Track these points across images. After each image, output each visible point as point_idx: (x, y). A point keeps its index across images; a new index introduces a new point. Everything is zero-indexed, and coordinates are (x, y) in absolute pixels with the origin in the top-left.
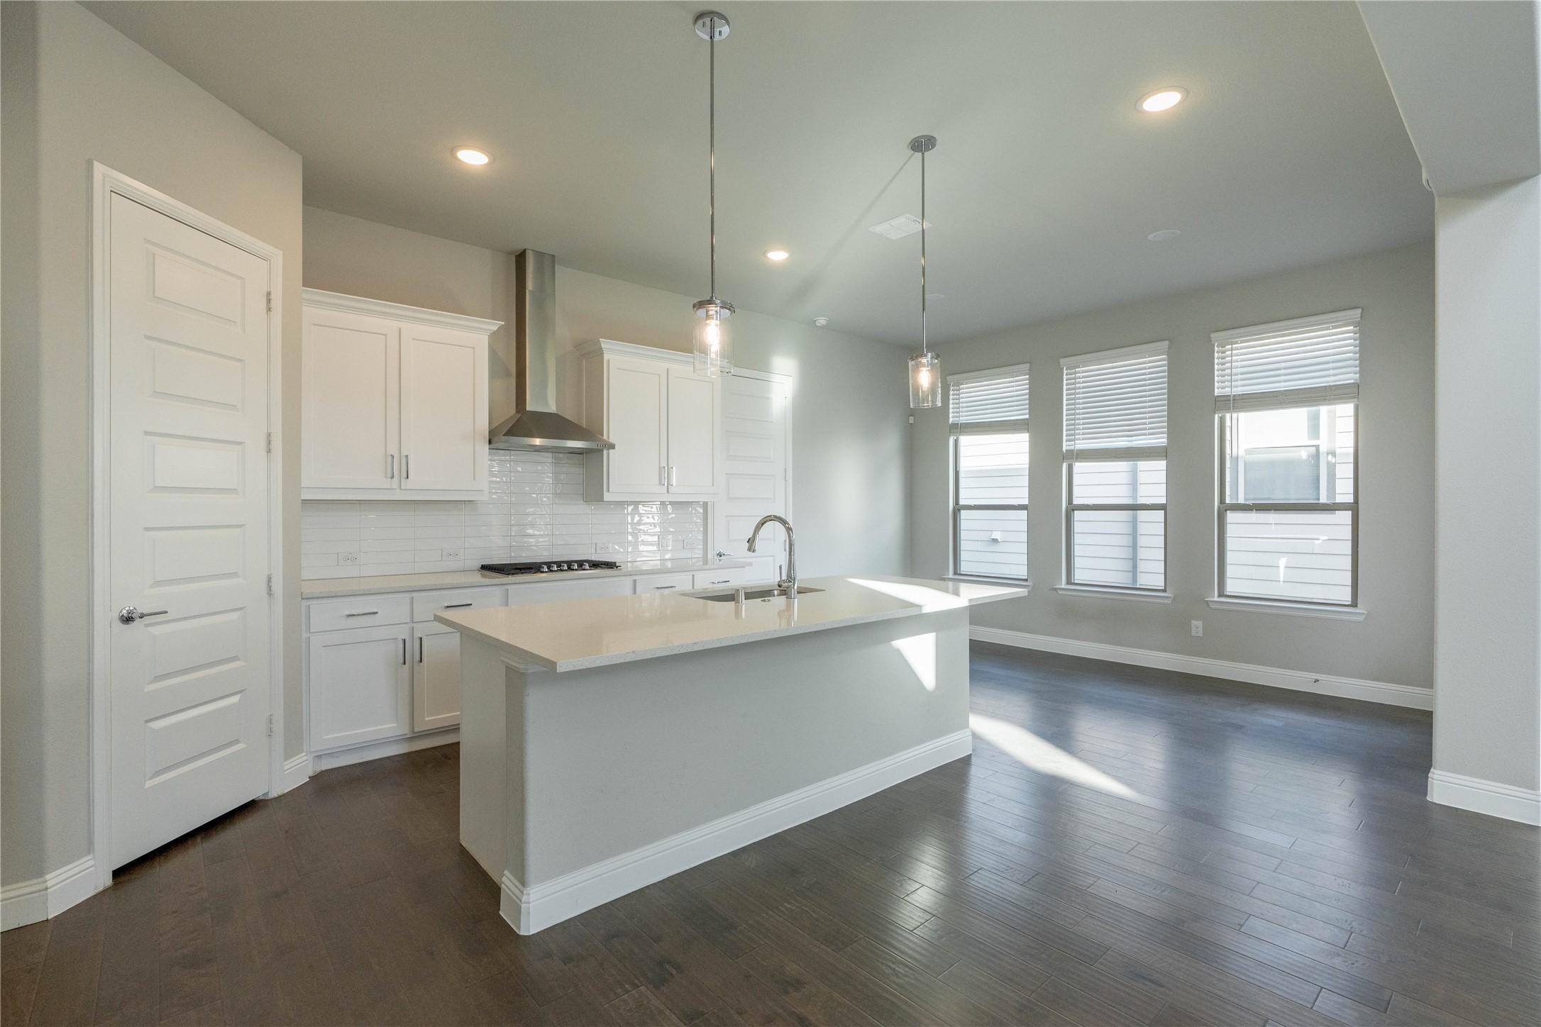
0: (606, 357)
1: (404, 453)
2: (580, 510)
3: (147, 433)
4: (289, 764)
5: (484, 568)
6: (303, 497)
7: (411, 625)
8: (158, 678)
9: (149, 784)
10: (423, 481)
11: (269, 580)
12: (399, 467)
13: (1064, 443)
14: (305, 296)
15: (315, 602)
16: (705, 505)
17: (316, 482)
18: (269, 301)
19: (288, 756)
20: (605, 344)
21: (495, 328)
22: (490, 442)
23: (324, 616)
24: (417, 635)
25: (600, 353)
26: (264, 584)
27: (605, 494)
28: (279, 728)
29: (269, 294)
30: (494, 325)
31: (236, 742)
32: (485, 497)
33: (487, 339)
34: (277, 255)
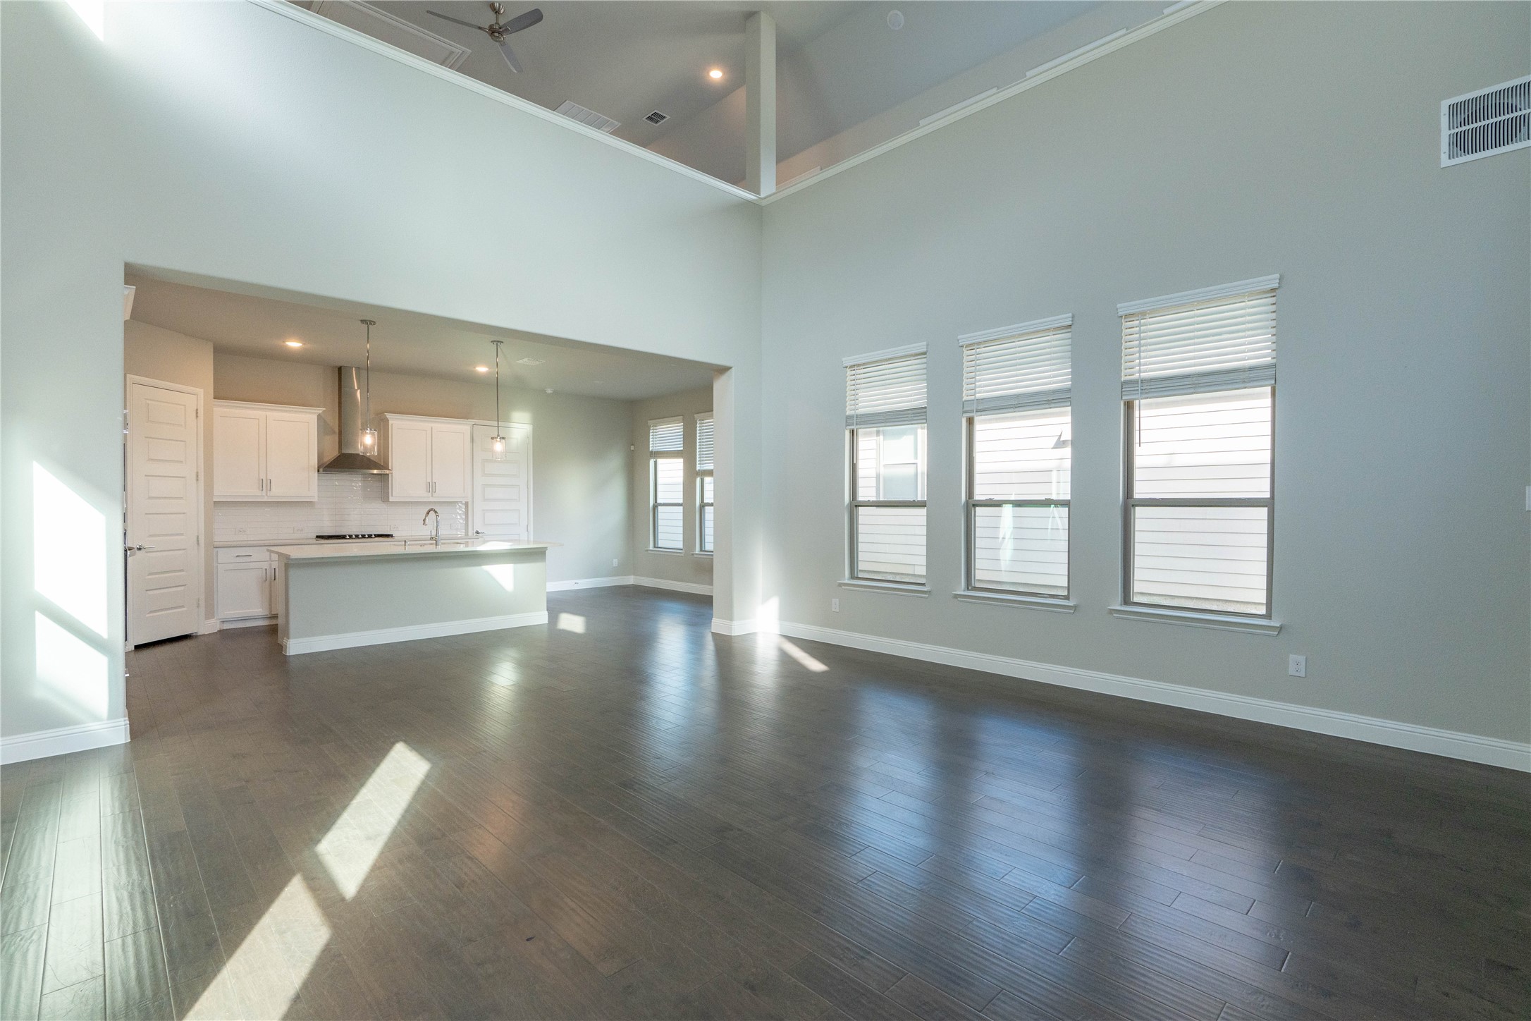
0: (390, 422)
1: (269, 478)
2: (376, 507)
3: (146, 476)
4: (208, 622)
5: (317, 537)
6: (215, 500)
7: (270, 562)
8: (151, 574)
9: (147, 616)
10: (279, 491)
11: (198, 537)
12: (265, 484)
13: (698, 466)
14: (215, 403)
15: (220, 549)
16: (466, 504)
17: (222, 491)
18: (197, 413)
19: (207, 618)
20: (388, 416)
21: (321, 412)
22: (318, 471)
23: (224, 556)
24: (273, 567)
25: (387, 421)
26: (195, 539)
27: (390, 497)
28: (202, 603)
29: (197, 410)
30: (320, 410)
31: (183, 606)
32: (315, 499)
33: (315, 417)
34: (200, 391)
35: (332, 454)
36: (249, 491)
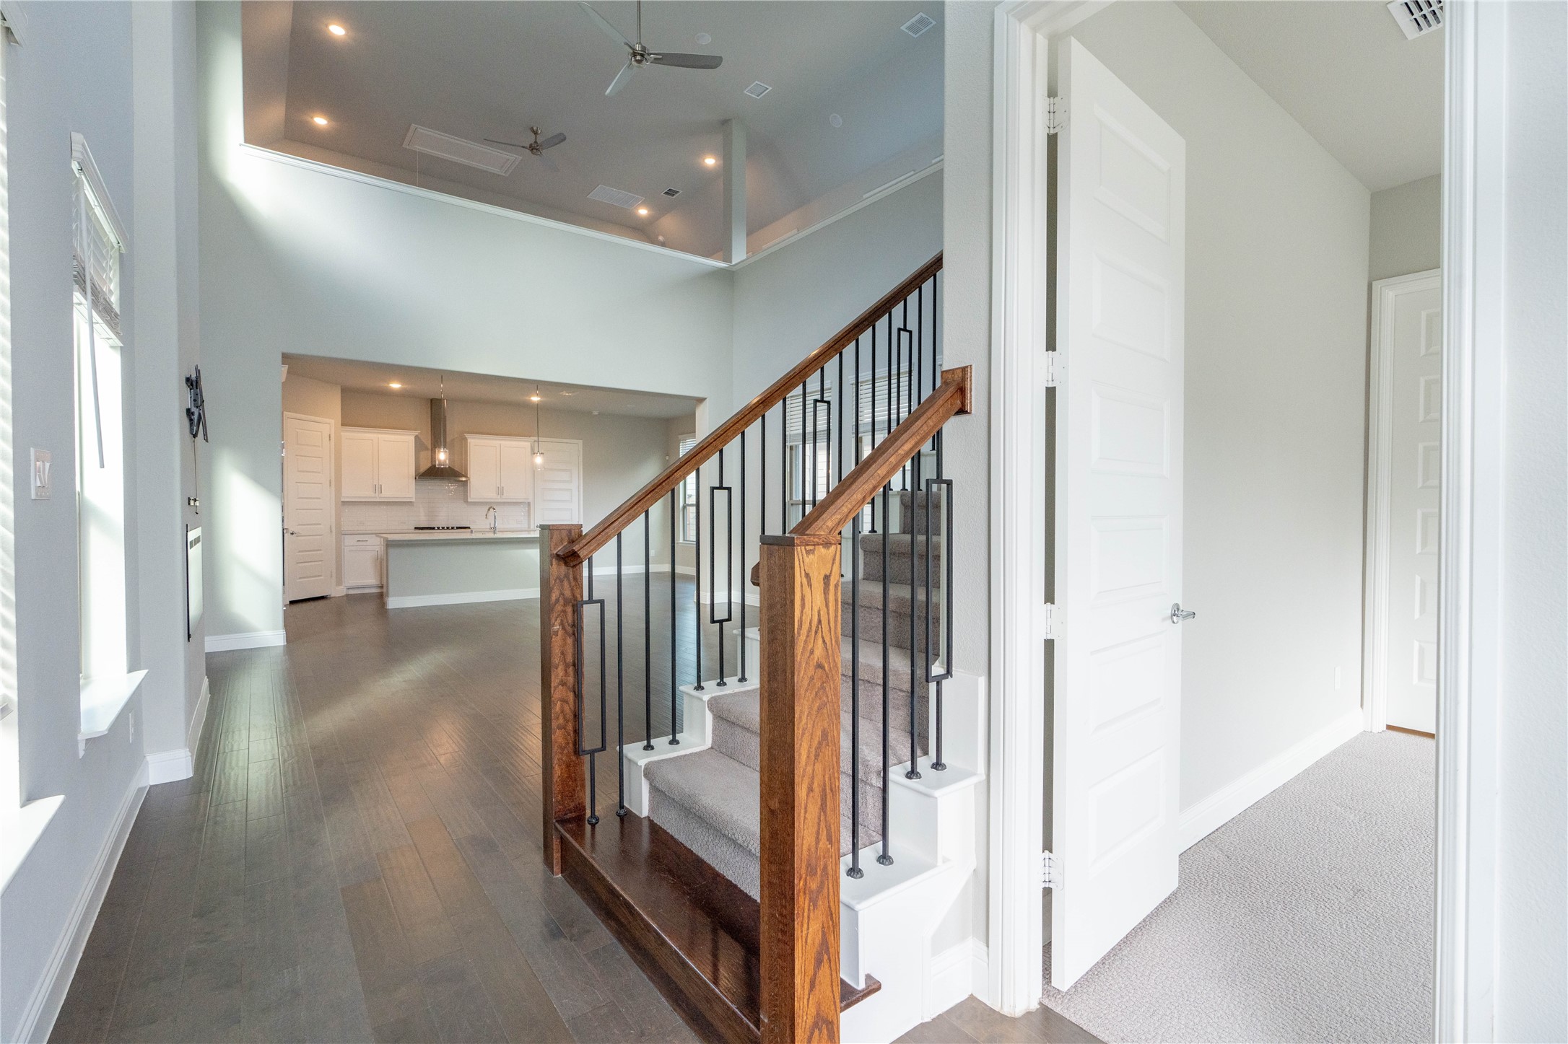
0: (469, 441)
1: (380, 483)
2: (458, 504)
3: (297, 481)
4: (338, 587)
5: (416, 528)
6: (342, 500)
7: (378, 544)
8: (300, 552)
9: (298, 580)
10: (388, 494)
11: (331, 526)
12: (378, 488)
14: (343, 429)
15: (346, 535)
16: (529, 504)
17: (349, 493)
18: (330, 437)
19: (337, 584)
20: (467, 436)
22: (416, 479)
23: (349, 541)
24: (380, 548)
25: (466, 439)
26: (329, 527)
27: (468, 498)
28: (334, 575)
29: (330, 434)
30: (416, 433)
31: (321, 575)
32: (413, 500)
33: (412, 438)
34: (332, 421)
35: (425, 466)
36: (366, 493)
